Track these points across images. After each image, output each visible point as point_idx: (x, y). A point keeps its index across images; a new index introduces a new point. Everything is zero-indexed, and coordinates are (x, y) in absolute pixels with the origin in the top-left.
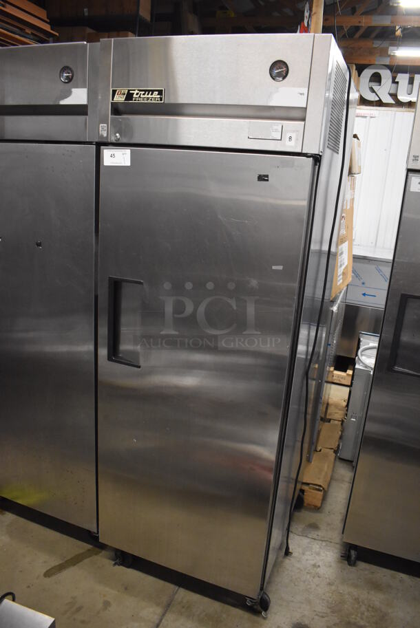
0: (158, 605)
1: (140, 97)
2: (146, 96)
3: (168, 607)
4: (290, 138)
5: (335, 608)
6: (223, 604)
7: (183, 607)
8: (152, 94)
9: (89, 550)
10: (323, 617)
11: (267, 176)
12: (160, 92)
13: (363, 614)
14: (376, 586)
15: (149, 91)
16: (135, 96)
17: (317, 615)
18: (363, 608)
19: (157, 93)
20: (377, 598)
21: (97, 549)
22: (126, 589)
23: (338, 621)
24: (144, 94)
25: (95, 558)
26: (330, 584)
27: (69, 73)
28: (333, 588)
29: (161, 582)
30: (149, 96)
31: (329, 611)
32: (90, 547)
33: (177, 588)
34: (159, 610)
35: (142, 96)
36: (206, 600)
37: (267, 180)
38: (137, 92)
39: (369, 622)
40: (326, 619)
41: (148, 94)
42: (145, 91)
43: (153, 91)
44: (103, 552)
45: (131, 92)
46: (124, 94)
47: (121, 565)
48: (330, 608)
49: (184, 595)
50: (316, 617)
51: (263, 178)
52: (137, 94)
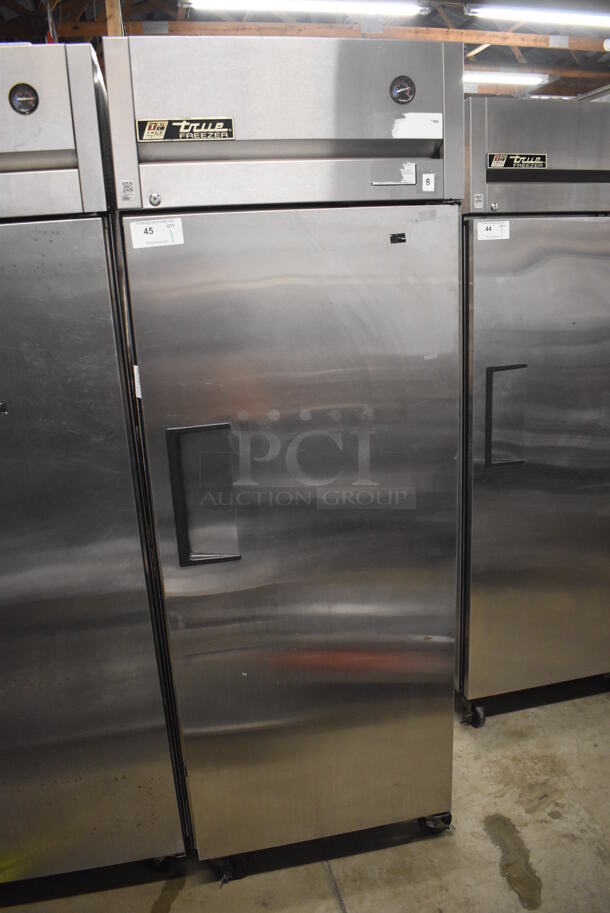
0: (323, 897)
1: (192, 131)
2: (203, 130)
3: (338, 893)
4: (428, 181)
5: (505, 779)
6: (393, 848)
7: (355, 880)
8: (213, 127)
9: (164, 890)
10: (502, 796)
11: (403, 235)
12: (228, 123)
13: (534, 770)
14: (520, 735)
15: (207, 122)
16: (182, 130)
17: (495, 797)
18: (529, 764)
19: (222, 124)
20: (531, 746)
21: (176, 881)
22: (265, 905)
23: (519, 791)
24: (198, 128)
25: (183, 893)
26: (477, 758)
27: (27, 96)
28: (483, 760)
29: (301, 869)
30: (209, 130)
31: (502, 786)
32: (161, 884)
33: (325, 863)
34: (332, 903)
35: (195, 130)
36: (371, 855)
37: (404, 241)
38: (184, 124)
39: (546, 774)
40: (507, 795)
41: (206, 127)
42: (201, 122)
43: (214, 122)
44: (188, 879)
45: (174, 124)
46: (162, 128)
47: (230, 879)
48: (500, 783)
49: (341, 866)
50: (497, 800)
51: (397, 238)
52: (187, 127)
